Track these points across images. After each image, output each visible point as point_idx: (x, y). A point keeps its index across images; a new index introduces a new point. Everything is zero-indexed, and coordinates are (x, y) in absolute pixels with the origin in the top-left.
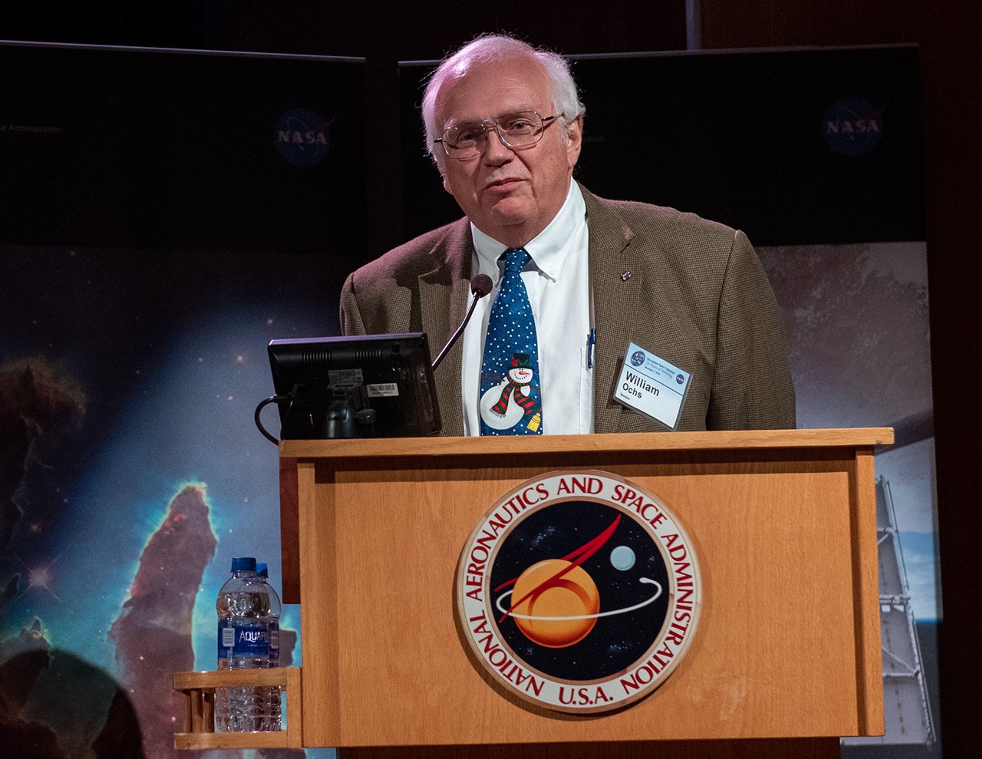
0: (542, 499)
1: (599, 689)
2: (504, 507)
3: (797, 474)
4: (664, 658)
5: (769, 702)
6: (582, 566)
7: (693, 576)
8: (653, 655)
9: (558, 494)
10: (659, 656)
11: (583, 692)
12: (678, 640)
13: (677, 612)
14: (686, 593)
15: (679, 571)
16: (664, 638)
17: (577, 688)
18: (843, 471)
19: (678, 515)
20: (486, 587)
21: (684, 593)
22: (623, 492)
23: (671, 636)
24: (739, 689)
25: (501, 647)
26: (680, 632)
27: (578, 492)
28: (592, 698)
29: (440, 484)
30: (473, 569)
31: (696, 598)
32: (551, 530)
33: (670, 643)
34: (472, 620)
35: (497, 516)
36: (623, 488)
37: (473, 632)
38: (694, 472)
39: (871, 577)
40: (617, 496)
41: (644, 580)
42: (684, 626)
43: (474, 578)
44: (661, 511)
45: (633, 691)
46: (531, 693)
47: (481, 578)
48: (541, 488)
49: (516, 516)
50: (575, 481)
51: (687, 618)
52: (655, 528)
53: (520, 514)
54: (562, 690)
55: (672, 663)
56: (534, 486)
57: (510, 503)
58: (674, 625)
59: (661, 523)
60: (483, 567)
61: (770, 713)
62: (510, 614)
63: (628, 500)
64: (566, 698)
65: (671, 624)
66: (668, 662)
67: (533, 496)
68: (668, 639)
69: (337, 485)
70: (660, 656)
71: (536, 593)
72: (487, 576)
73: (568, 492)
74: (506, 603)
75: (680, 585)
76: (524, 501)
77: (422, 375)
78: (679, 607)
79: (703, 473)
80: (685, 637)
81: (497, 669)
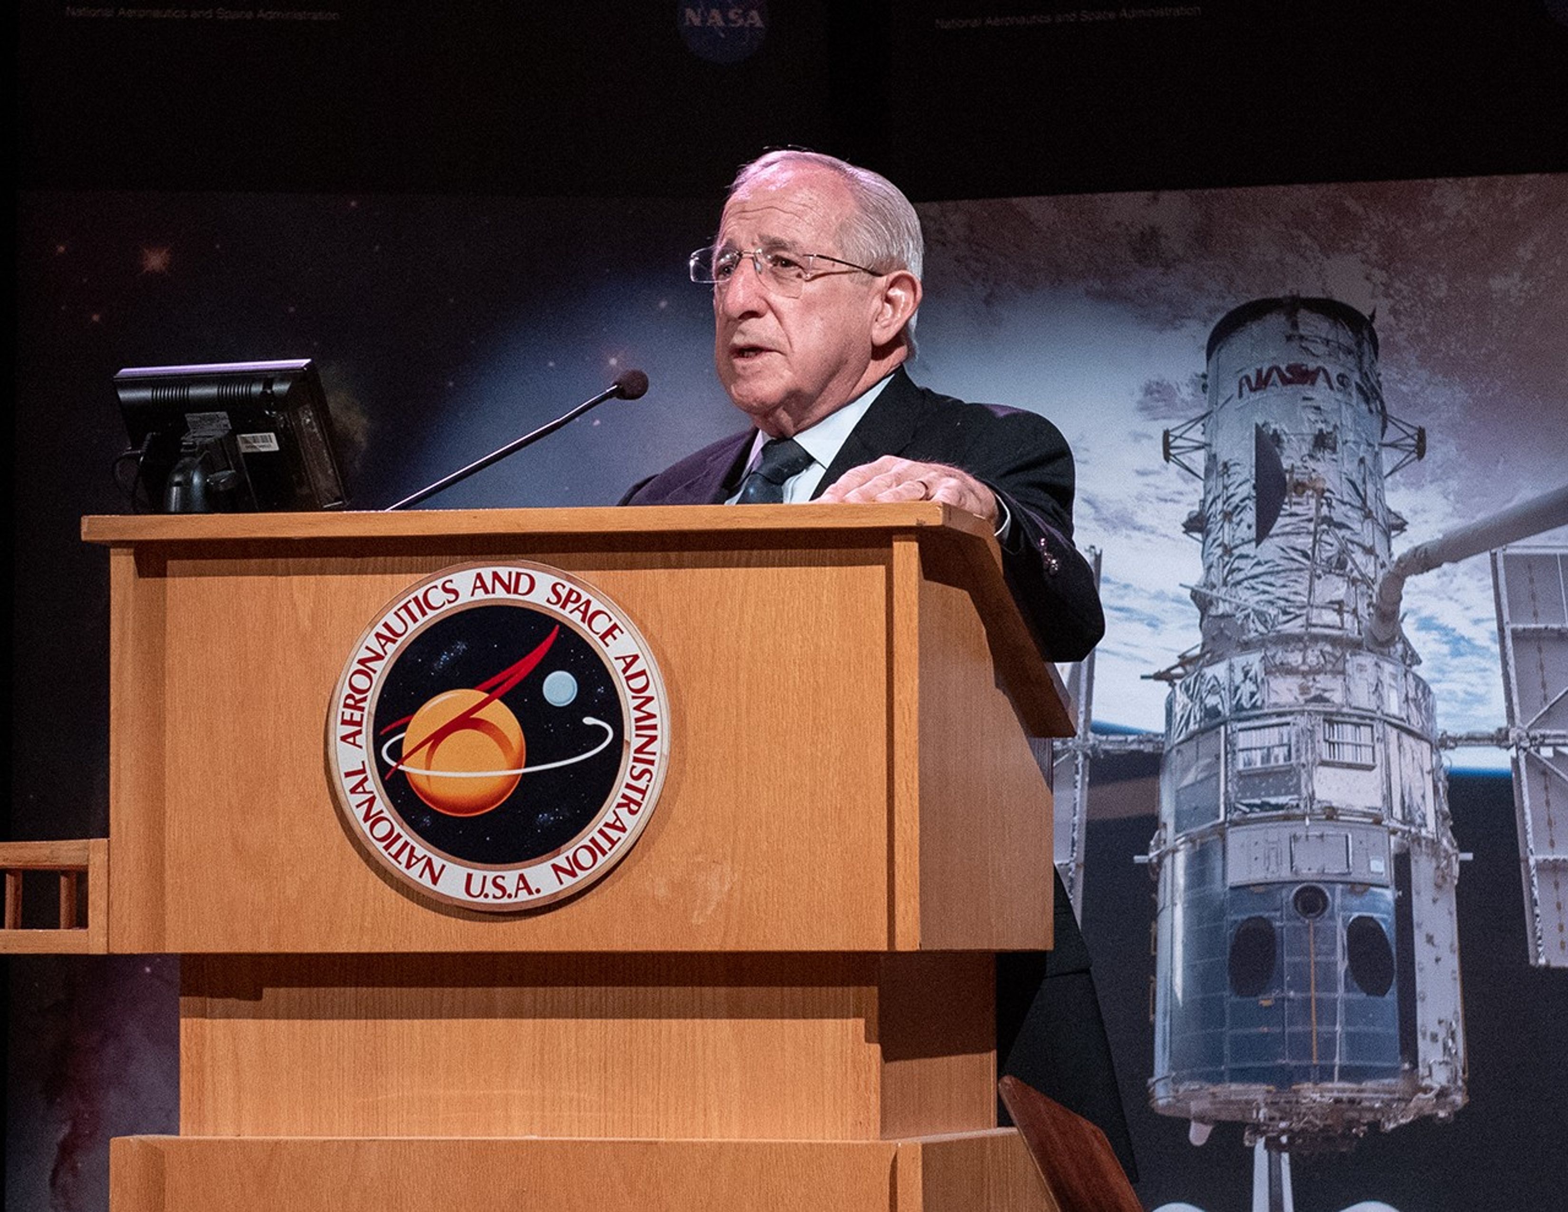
0: (449, 602)
1: (522, 877)
2: (396, 613)
3: (813, 569)
4: (613, 834)
5: (762, 897)
6: (502, 699)
7: (658, 716)
8: (598, 828)
9: (473, 594)
10: (606, 830)
11: (499, 881)
12: (634, 807)
13: (633, 767)
14: (646, 739)
15: (638, 708)
16: (615, 805)
17: (491, 875)
18: (879, 564)
19: (643, 628)
20: (368, 728)
21: (644, 740)
22: (564, 593)
23: (625, 801)
24: (721, 879)
25: (386, 814)
26: (637, 796)
27: (500, 593)
28: (511, 889)
29: (312, 579)
30: (351, 702)
31: (660, 748)
32: (461, 646)
33: (623, 812)
34: (348, 775)
35: (386, 625)
36: (564, 587)
37: (348, 793)
38: (667, 565)
39: (907, 720)
40: (554, 599)
41: (589, 721)
42: (644, 788)
43: (352, 715)
44: (615, 620)
45: (568, 880)
46: (426, 881)
47: (362, 716)
48: (448, 585)
49: (412, 626)
50: (496, 576)
51: (647, 776)
52: (607, 645)
53: (418, 624)
54: (469, 876)
55: (625, 840)
56: (439, 583)
57: (405, 607)
58: (628, 786)
59: (615, 638)
60: (364, 699)
61: (762, 915)
62: (401, 767)
63: (569, 604)
64: (475, 889)
65: (624, 784)
66: (619, 839)
67: (437, 597)
68: (620, 805)
69: (169, 580)
70: (608, 831)
71: (438, 737)
72: (369, 713)
73: (487, 591)
74: (396, 752)
75: (638, 728)
76: (424, 604)
77: (308, 420)
78: (636, 760)
79: (680, 566)
80: (644, 804)
81: (380, 846)
